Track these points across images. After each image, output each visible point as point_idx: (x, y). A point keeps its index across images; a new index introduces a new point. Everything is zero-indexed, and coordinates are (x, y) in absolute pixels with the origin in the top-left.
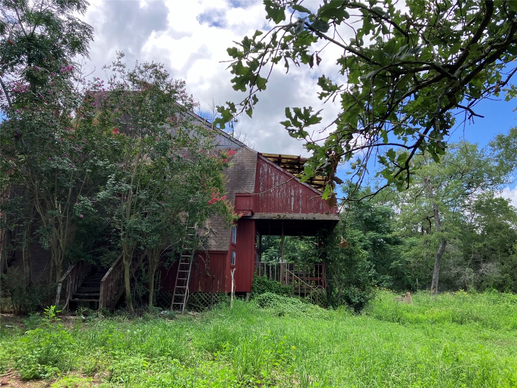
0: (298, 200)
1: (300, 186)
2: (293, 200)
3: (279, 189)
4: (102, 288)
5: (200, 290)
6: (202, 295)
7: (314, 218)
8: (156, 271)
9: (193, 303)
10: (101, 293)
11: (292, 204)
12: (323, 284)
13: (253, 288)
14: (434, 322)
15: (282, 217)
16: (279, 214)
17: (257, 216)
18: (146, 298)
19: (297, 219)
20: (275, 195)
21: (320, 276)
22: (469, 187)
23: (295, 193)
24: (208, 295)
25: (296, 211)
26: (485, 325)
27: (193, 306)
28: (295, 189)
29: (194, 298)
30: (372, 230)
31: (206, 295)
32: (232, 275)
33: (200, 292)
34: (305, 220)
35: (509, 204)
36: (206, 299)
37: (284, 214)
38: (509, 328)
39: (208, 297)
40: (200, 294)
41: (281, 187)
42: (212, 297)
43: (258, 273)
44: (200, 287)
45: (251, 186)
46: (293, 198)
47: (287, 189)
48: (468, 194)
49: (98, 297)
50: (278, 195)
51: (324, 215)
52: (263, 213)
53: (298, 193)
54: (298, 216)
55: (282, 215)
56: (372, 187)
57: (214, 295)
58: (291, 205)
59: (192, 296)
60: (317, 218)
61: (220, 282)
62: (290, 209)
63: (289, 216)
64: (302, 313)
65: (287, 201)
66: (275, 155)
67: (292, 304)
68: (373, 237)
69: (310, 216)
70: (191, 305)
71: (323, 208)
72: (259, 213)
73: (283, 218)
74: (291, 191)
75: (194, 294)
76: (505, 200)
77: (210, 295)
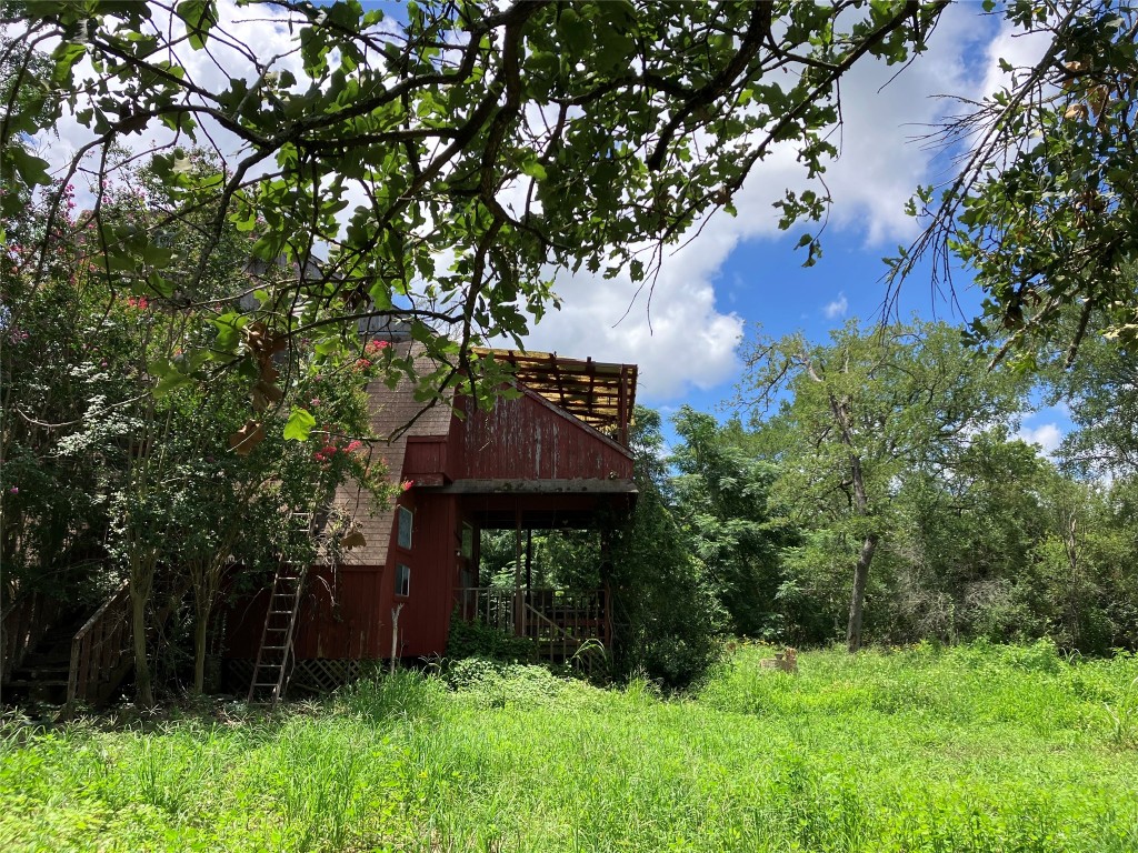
0: (550, 450)
1: (554, 418)
2: (539, 451)
3: (509, 426)
4: (75, 655)
5: (320, 654)
6: (324, 665)
7: (585, 489)
8: (213, 613)
9: (305, 683)
10: (74, 665)
11: (538, 458)
12: (607, 634)
13: (448, 647)
14: (832, 711)
15: (514, 486)
16: (509, 481)
17: (458, 487)
18: (187, 675)
19: (548, 491)
20: (499, 439)
21: (601, 616)
22: (949, 420)
23: (543, 434)
24: (338, 664)
25: (545, 474)
26: (939, 714)
27: (304, 690)
28: (543, 426)
29: (307, 673)
30: (739, 514)
31: (333, 664)
32: (395, 620)
33: (320, 659)
34: (566, 494)
35: (1038, 456)
36: (333, 674)
37: (520, 481)
38: (989, 720)
39: (338, 669)
40: (320, 664)
41: (513, 422)
42: (346, 669)
43: (461, 614)
44: (320, 648)
45: (442, 419)
46: (539, 446)
47: (525, 426)
48: (949, 434)
49: (65, 676)
50: (507, 440)
51: (607, 481)
52: (474, 480)
53: (551, 434)
54: (547, 485)
55: (514, 483)
56: (744, 423)
57: (352, 664)
58: (534, 460)
59: (302, 668)
60: (591, 489)
61: (365, 635)
62: (534, 467)
63: (530, 485)
64: (547, 699)
65: (525, 452)
66: (499, 350)
67: (528, 680)
68: (741, 528)
69: (575, 484)
70: (300, 688)
71: (603, 467)
72: (464, 480)
73: (517, 489)
74: (535, 430)
75: (307, 664)
76: (1029, 445)
77: (342, 664)
